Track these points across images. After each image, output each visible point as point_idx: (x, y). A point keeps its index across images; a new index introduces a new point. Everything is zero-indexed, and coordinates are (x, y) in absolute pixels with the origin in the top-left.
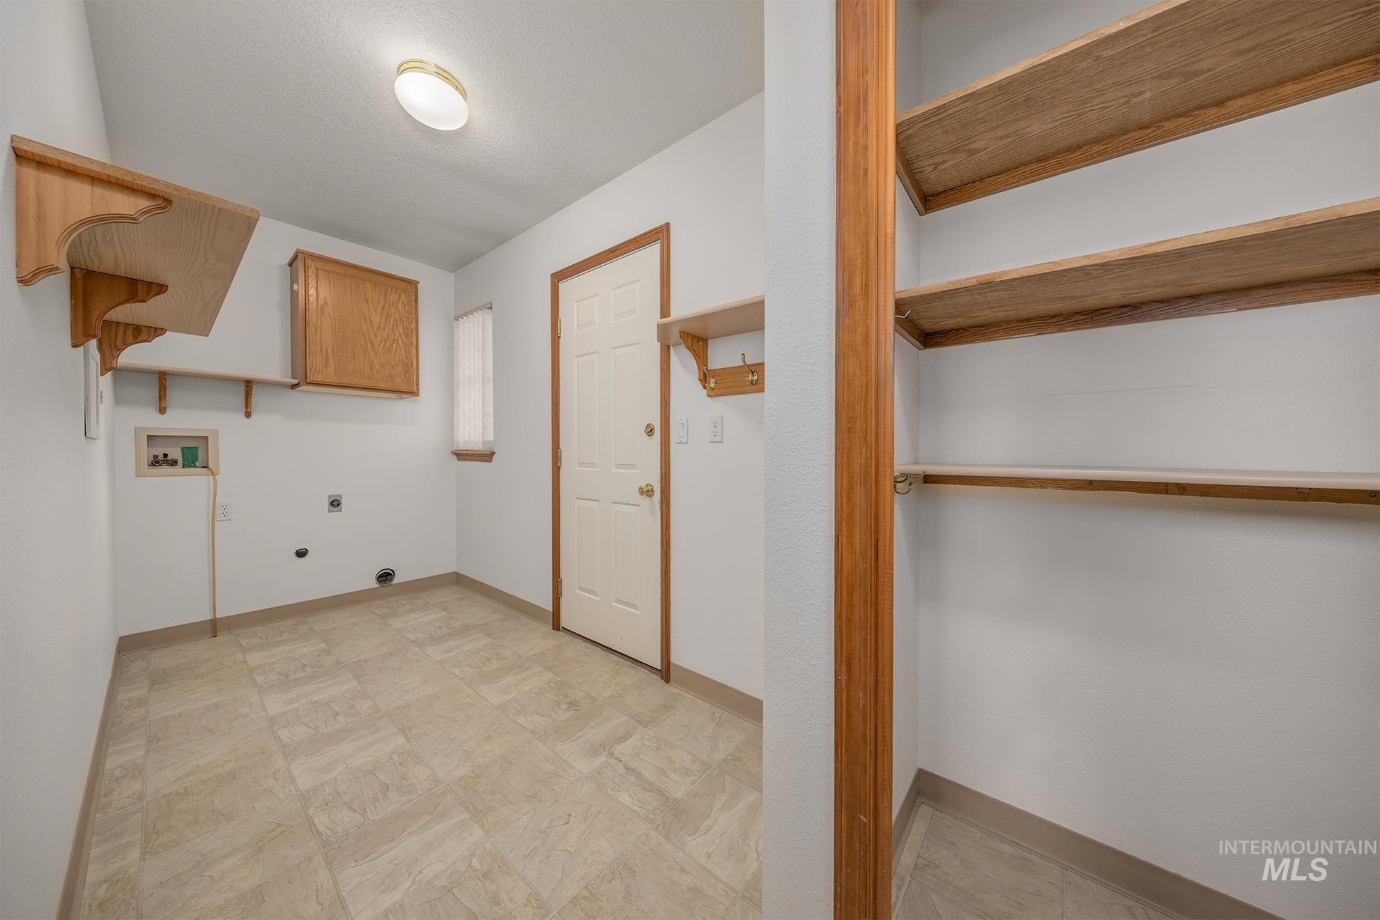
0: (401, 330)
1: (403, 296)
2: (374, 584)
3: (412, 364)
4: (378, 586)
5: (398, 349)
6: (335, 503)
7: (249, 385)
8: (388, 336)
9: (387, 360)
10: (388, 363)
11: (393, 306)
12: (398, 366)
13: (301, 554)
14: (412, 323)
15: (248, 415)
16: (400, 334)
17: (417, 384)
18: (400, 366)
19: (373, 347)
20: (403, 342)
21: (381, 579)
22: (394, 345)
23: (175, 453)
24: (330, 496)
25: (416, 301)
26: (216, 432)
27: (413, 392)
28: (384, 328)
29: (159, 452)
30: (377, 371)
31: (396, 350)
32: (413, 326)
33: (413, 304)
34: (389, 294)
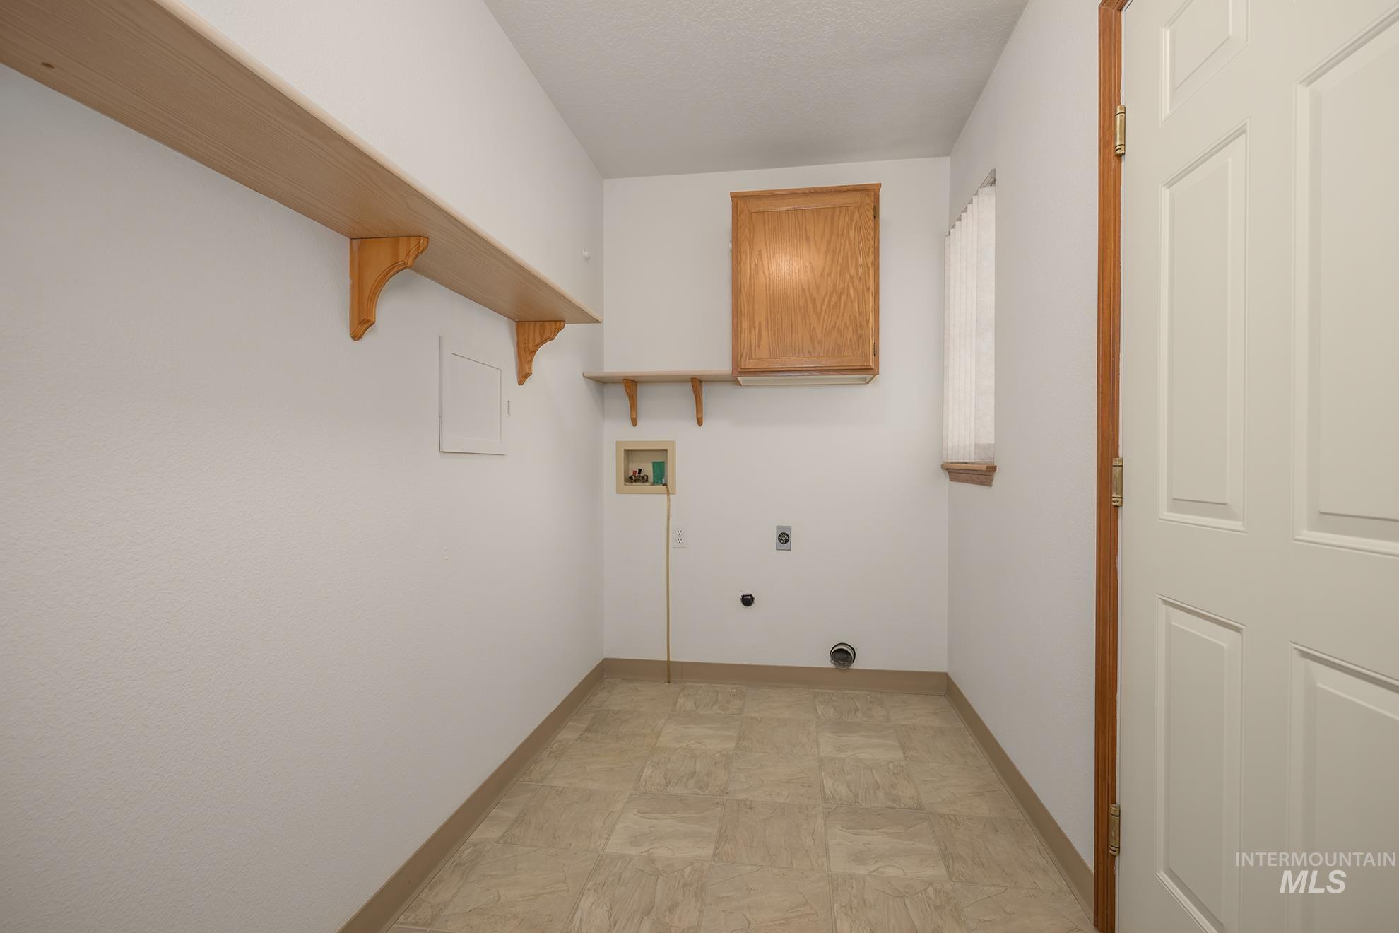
0: (852, 271)
1: (856, 215)
2: (826, 662)
3: (868, 322)
4: (833, 666)
5: (849, 303)
6: (784, 538)
7: (697, 384)
8: (835, 285)
9: (833, 323)
10: (834, 327)
11: (842, 235)
12: (848, 328)
13: (747, 601)
14: (868, 255)
15: (700, 422)
16: (851, 277)
17: (876, 355)
18: (850, 328)
19: (815, 306)
20: (855, 289)
21: (838, 655)
22: (844, 297)
23: (648, 470)
24: (777, 528)
25: (876, 217)
26: (673, 443)
27: (867, 370)
28: (829, 274)
29: (634, 467)
30: (820, 343)
31: (845, 305)
32: (870, 259)
33: (871, 223)
34: (836, 218)
